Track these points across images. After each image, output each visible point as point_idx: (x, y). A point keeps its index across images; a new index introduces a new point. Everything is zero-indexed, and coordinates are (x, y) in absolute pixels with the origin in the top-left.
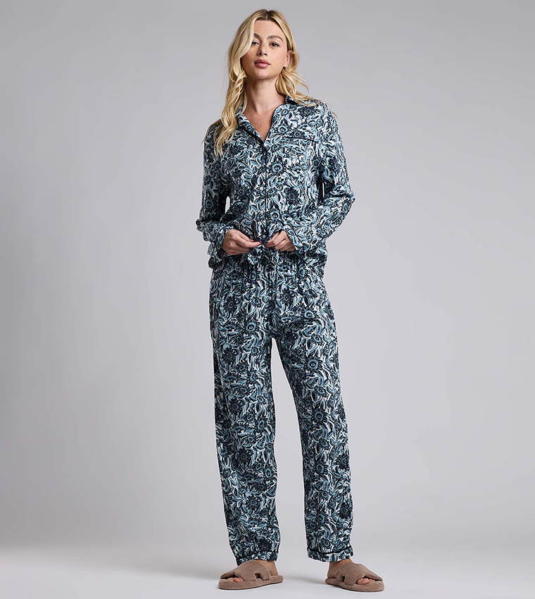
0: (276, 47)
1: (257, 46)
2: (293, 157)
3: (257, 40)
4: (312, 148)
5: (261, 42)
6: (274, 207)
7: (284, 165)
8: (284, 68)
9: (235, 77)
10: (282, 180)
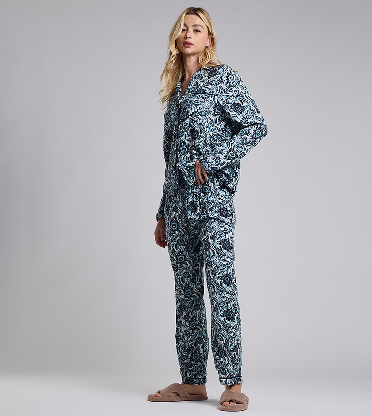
0: (198, 33)
1: (185, 32)
2: (192, 107)
3: (185, 29)
4: (212, 99)
5: (188, 29)
6: (182, 144)
7: (187, 113)
8: (206, 47)
9: (171, 53)
10: (187, 124)
